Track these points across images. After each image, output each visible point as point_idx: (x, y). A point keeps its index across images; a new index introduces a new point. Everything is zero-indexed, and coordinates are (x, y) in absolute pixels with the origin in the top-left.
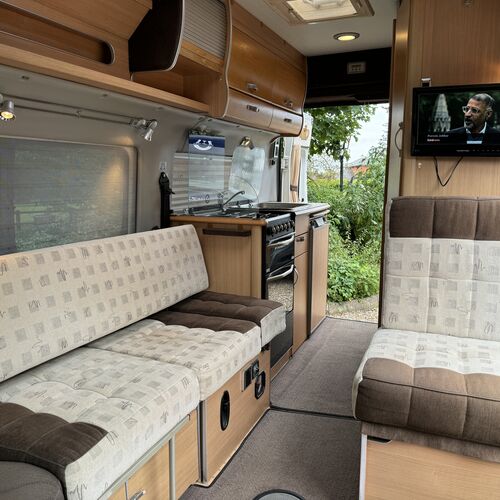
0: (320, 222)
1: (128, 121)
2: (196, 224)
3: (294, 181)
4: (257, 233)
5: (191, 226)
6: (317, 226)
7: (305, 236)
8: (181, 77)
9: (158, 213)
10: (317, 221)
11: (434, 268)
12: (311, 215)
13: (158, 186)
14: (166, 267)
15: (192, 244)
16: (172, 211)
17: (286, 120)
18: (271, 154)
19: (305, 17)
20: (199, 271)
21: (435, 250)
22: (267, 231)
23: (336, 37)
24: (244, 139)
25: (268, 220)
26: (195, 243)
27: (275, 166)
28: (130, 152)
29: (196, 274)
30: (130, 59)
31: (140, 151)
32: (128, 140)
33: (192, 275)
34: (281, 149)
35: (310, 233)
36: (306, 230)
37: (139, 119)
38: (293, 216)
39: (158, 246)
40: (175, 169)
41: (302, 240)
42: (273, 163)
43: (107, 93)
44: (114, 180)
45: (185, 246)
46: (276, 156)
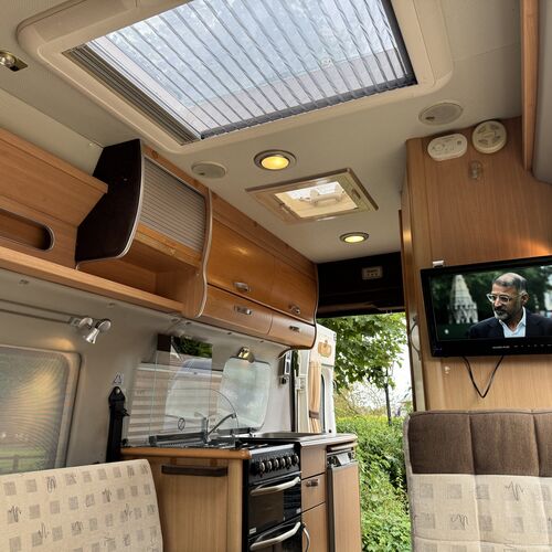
0: (344, 459)
1: (67, 318)
2: (152, 459)
3: (313, 405)
4: (236, 472)
5: (145, 462)
6: (339, 465)
7: (320, 480)
8: (154, 275)
9: (103, 443)
10: (340, 458)
11: (486, 524)
12: (328, 448)
13: (106, 406)
14: (86, 525)
15: (141, 490)
16: (125, 441)
17: (291, 328)
18: (281, 370)
19: (302, 214)
20: (147, 533)
21: (482, 494)
22: (250, 468)
23: (343, 237)
24: (242, 350)
25: (252, 452)
26: (147, 487)
27: (287, 386)
28: (71, 359)
29: (141, 537)
30: (77, 247)
31: (85, 357)
32: (66, 344)
33: (133, 538)
34: (295, 366)
35: (328, 474)
36: (322, 469)
37: (82, 317)
38: (298, 447)
39: (79, 491)
40: (139, 384)
41: (314, 484)
42: (284, 382)
43: (27, 279)
44: (39, 394)
45: (128, 491)
46: (288, 373)
